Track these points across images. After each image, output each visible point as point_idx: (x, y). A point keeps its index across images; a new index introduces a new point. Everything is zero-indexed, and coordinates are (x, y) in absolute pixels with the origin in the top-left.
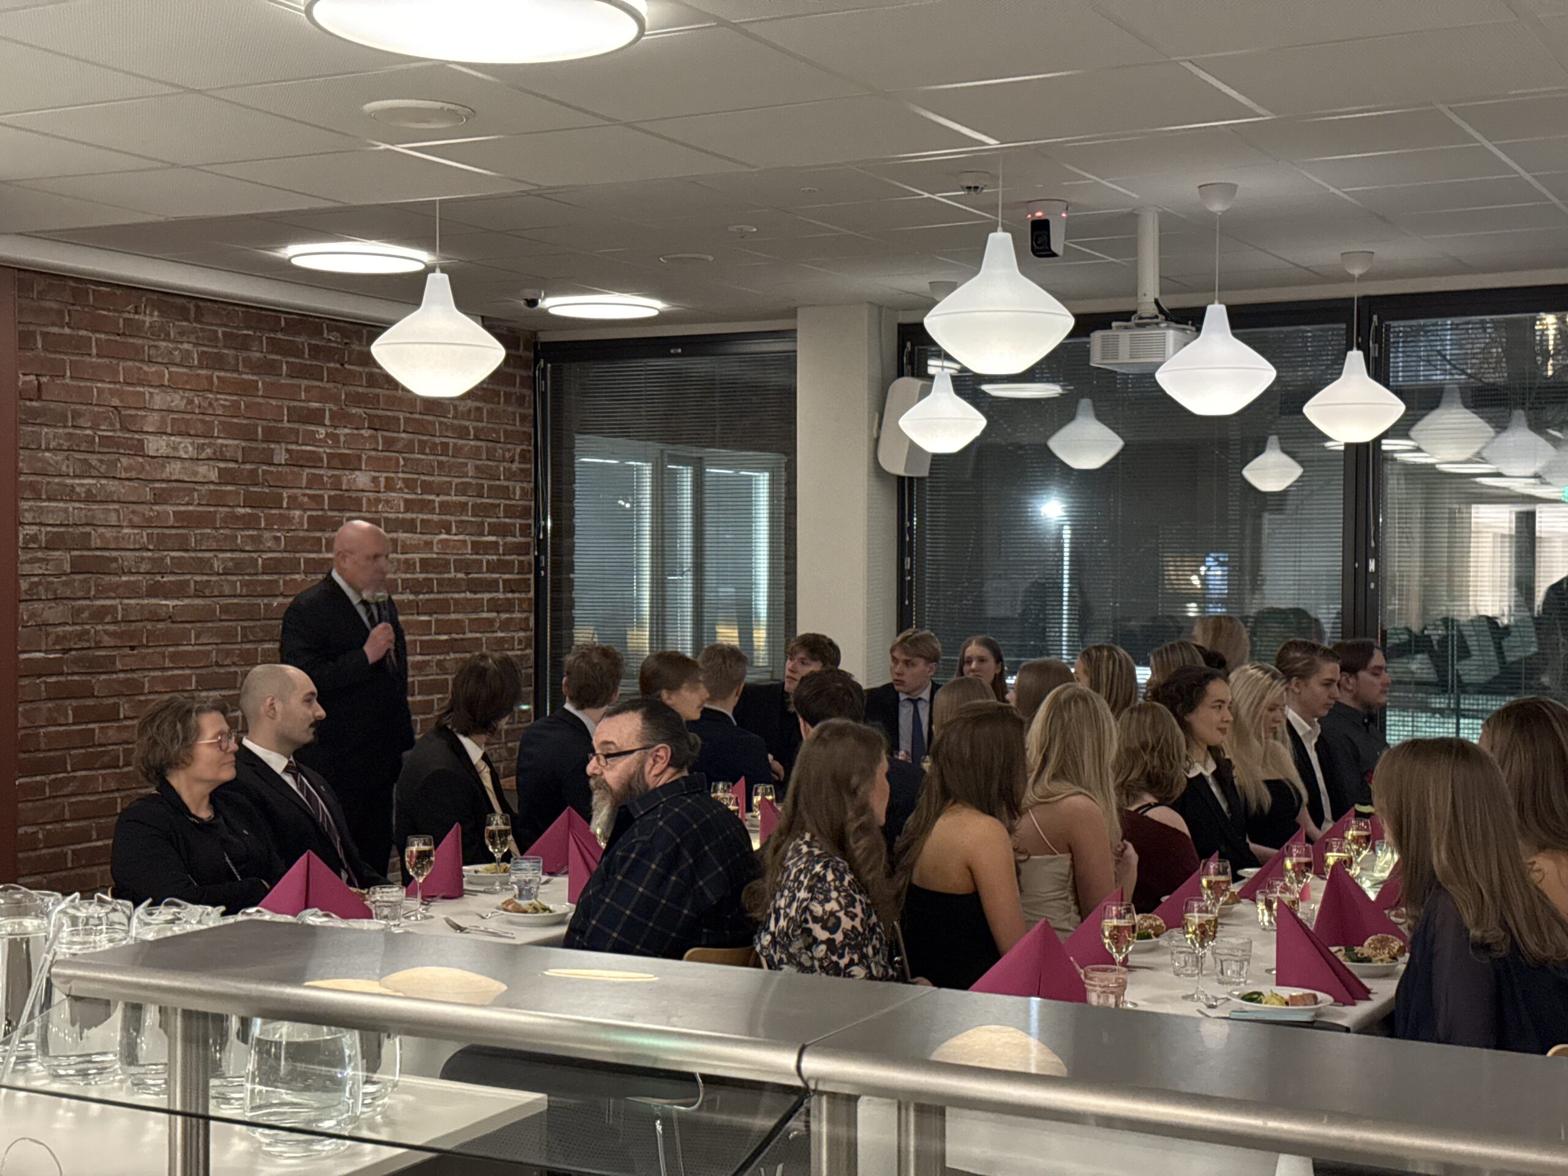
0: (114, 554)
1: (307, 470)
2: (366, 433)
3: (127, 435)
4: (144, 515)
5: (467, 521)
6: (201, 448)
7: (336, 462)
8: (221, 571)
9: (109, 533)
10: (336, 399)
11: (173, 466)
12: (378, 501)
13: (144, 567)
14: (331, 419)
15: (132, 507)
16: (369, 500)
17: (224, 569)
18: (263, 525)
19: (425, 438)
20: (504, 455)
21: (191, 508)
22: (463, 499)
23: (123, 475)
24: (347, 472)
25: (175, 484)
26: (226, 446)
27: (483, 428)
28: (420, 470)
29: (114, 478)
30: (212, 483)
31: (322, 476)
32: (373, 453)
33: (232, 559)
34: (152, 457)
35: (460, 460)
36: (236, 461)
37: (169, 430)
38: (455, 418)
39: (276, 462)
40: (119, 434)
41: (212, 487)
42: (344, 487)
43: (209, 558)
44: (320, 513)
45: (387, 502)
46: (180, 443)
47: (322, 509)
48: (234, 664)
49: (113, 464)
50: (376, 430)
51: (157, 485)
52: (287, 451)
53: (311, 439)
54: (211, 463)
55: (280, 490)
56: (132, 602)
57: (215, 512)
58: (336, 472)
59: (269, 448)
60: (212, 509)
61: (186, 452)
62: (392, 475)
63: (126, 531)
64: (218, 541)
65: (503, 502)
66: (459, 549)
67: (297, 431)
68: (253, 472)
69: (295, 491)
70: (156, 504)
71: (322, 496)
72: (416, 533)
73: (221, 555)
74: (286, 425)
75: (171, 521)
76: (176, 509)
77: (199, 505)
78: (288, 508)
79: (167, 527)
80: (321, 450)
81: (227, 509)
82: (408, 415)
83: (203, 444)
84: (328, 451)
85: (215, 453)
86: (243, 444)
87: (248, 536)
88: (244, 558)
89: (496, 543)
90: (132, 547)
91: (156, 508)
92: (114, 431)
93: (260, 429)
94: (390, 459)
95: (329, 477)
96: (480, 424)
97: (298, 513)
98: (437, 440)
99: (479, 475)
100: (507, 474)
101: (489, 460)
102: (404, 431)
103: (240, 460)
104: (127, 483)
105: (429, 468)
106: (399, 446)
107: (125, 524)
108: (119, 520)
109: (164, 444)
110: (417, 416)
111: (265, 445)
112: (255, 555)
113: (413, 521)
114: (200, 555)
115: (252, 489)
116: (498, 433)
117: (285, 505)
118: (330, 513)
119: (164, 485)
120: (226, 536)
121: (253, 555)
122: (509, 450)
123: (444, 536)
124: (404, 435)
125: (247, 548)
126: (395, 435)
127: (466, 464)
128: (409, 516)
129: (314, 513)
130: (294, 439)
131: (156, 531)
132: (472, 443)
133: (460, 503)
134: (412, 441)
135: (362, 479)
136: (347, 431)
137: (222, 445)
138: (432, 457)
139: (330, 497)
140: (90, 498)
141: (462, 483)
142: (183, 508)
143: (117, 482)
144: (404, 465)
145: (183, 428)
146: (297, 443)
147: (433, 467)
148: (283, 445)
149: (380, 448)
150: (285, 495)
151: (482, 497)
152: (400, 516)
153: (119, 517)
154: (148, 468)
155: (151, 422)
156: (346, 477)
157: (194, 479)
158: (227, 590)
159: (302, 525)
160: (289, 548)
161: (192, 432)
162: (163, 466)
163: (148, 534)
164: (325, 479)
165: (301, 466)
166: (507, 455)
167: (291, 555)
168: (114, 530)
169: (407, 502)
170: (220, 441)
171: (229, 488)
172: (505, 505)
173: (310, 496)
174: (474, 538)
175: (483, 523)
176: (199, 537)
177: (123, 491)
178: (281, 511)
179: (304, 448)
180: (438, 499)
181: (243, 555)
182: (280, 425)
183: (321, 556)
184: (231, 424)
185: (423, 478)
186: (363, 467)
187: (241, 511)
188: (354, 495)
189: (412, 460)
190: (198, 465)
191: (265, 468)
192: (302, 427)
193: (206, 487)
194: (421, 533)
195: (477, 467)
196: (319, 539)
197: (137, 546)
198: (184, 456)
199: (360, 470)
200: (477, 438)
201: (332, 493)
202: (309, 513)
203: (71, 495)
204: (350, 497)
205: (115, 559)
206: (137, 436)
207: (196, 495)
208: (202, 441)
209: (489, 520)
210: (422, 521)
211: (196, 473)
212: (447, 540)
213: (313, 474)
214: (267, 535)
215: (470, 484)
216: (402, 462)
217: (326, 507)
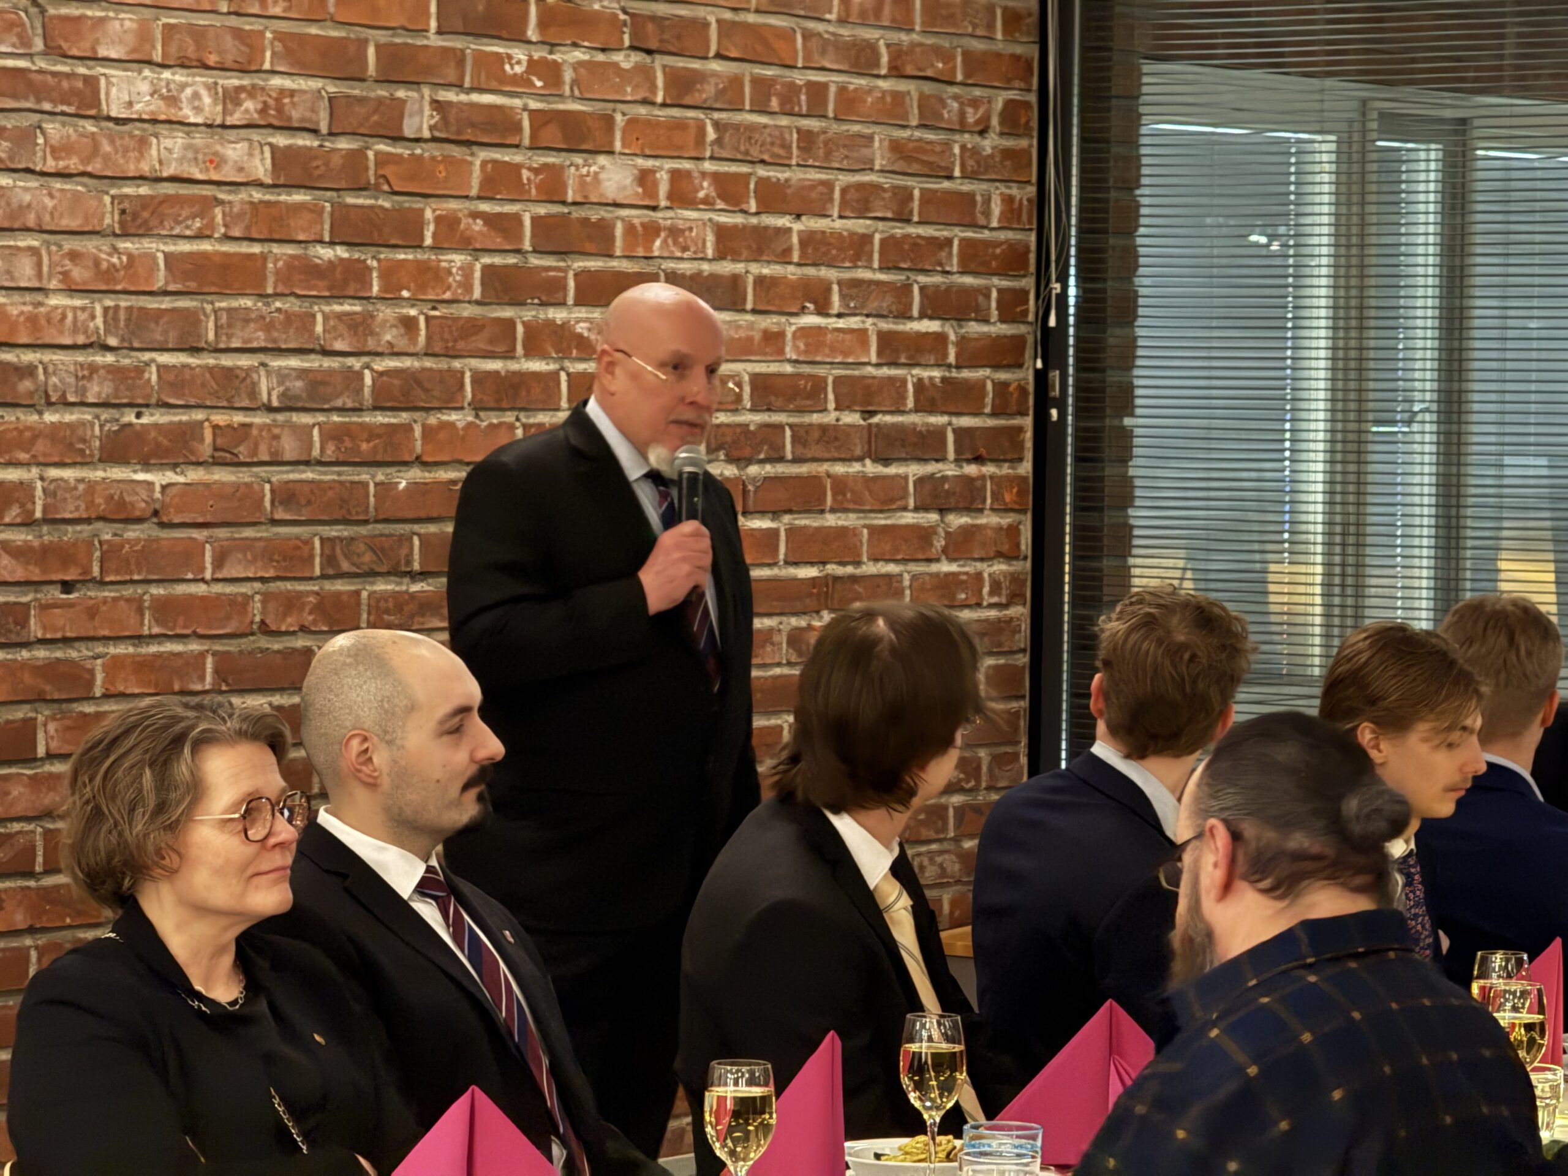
0: (29, 357)
1: (484, 154)
2: (626, 60)
3: (59, 68)
4: (97, 262)
5: (871, 282)
6: (231, 98)
7: (552, 134)
8: (275, 403)
9: (15, 306)
11: (167, 143)
12: (652, 230)
13: (95, 391)
14: (542, 25)
15: (70, 244)
16: (630, 229)
17: (283, 395)
18: (375, 289)
19: (769, 72)
20: (962, 114)
21: (206, 246)
22: (859, 226)
23: (51, 165)
24: (578, 159)
25: (170, 189)
26: (292, 93)
27: (913, 45)
28: (755, 153)
29: (28, 171)
30: (259, 184)
31: (518, 167)
32: (642, 111)
33: (303, 373)
34: (118, 121)
35: (856, 128)
36: (315, 132)
37: (157, 56)
38: (842, 21)
39: (408, 132)
40: (42, 64)
41: (257, 195)
42: (570, 198)
43: (249, 371)
44: (511, 260)
45: (674, 232)
46: (183, 86)
47: (518, 251)
48: (304, 629)
49: (24, 138)
50: (649, 52)
51: (128, 190)
52: (437, 105)
53: (493, 75)
54: (255, 135)
55: (417, 204)
56: (68, 474)
57: (263, 257)
58: (551, 159)
59: (393, 99)
60: (256, 249)
61: (198, 110)
62: (687, 165)
63: (54, 301)
64: (269, 327)
65: (959, 234)
66: (846, 354)
67: (460, 58)
68: (357, 156)
69: (453, 205)
70: (125, 235)
71: (517, 218)
72: (744, 311)
73: (276, 363)
74: (434, 40)
75: (160, 279)
76: (171, 248)
77: (227, 238)
78: (435, 248)
79: (151, 293)
80: (517, 102)
81: (290, 250)
82: (728, 15)
83: (239, 89)
84: (534, 105)
85: (264, 111)
86: (331, 89)
87: (340, 316)
88: (331, 372)
89: (940, 339)
90: (67, 341)
91: (125, 245)
92: (30, 56)
93: (371, 51)
94: (680, 125)
95: (536, 171)
96: (904, 37)
97: (458, 259)
98: (799, 78)
99: (900, 166)
100: (971, 163)
101: (922, 126)
102: (719, 56)
103: (324, 128)
104: (57, 184)
105: (777, 150)
106: (707, 92)
107: (54, 284)
108: (39, 275)
109: (145, 87)
110: (751, 18)
111: (382, 92)
112: (356, 363)
113: (736, 280)
114: (227, 361)
115: (350, 200)
116: (948, 57)
117: (428, 241)
118: (535, 261)
119: (144, 190)
120: (289, 317)
121: (351, 361)
122: (975, 103)
123: (811, 320)
124: (716, 66)
125: (339, 346)
126: (696, 65)
127: (870, 138)
128: (727, 268)
129: (497, 260)
130: (451, 75)
131: (124, 302)
132: (883, 84)
133: (852, 234)
134: (736, 82)
135: (614, 176)
136: (579, 55)
137: (282, 92)
138: (784, 121)
139: (535, 220)
141: (860, 186)
142: (185, 247)
143: (33, 183)
144: (718, 141)
145: (191, 51)
146: (459, 86)
147: (787, 147)
148: (426, 91)
149: (659, 99)
150: (429, 214)
151: (908, 221)
152: (706, 267)
153: (39, 265)
154: (107, 147)
155: (117, 34)
156: (577, 170)
157: (215, 177)
158: (289, 448)
159: (467, 286)
160: (438, 348)
161: (212, 59)
162: (143, 143)
163: (106, 310)
164: (525, 174)
165: (468, 143)
166: (971, 117)
167: (442, 364)
168: (28, 297)
169: (723, 233)
170: (277, 82)
171: (299, 197)
172: (965, 243)
173: (489, 219)
174: (885, 325)
175: (907, 288)
176: (224, 320)
177: (49, 203)
178: (421, 256)
179: (475, 97)
180: (797, 226)
181: (328, 363)
182: (420, 42)
183: (513, 366)
184: (303, 38)
185: (762, 172)
186: (618, 146)
187: (326, 253)
188: (594, 215)
189: (736, 127)
190: (223, 141)
191: (382, 147)
192: (471, 46)
193: (243, 195)
194: (754, 311)
195: (896, 147)
196: (510, 324)
197: (81, 340)
198: (192, 120)
199: (611, 153)
200: (896, 72)
201: (542, 210)
202: (487, 260)
204: (586, 221)
205: (29, 371)
206: (82, 70)
207: (218, 212)
208: (234, 81)
209: (922, 279)
210: (760, 281)
211: (217, 161)
212: (819, 329)
213: (495, 162)
214: (386, 313)
215: (877, 187)
216: (711, 134)
217: (527, 246)
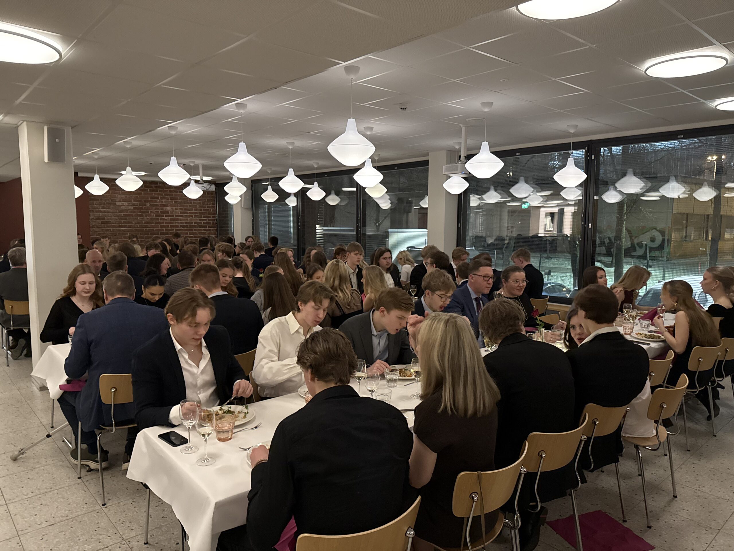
0: (110, 221)
9: (109, 217)
10: (162, 195)
13: (117, 223)
21: (127, 213)
23: (112, 208)
25: (123, 210)
33: (137, 222)
36: (138, 206)
39: (147, 206)
41: (132, 210)
51: (119, 210)
53: (156, 202)
54: (132, 206)
57: (133, 214)
58: (162, 207)
60: (131, 213)
63: (113, 217)
64: (133, 219)
68: (142, 207)
69: (152, 210)
70: (119, 213)
72: (183, 217)
73: (134, 221)
76: (124, 213)
77: (129, 213)
78: (150, 213)
79: (122, 216)
81: (136, 213)
85: (132, 204)
87: (141, 218)
89: (206, 219)
90: (114, 220)
104: (112, 210)
108: (111, 215)
112: (143, 221)
113: (182, 215)
114: (130, 221)
115: (141, 210)
119: (121, 210)
120: (135, 218)
125: (141, 220)
133: (195, 212)
135: (168, 208)
140: (105, 212)
143: (110, 210)
150: (149, 211)
155: (118, 200)
156: (165, 208)
157: (128, 209)
163: (118, 218)
164: (159, 208)
165: (153, 206)
171: (136, 210)
174: (199, 218)
176: (129, 218)
190: (129, 206)
191: (144, 207)
193: (130, 210)
194: (185, 217)
198: (125, 205)
202: (155, 214)
203: (101, 211)
207: (128, 211)
209: (203, 215)
210: (185, 215)
212: (192, 219)
213: (156, 207)
